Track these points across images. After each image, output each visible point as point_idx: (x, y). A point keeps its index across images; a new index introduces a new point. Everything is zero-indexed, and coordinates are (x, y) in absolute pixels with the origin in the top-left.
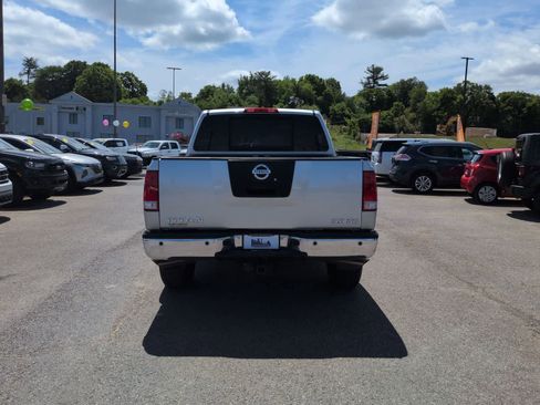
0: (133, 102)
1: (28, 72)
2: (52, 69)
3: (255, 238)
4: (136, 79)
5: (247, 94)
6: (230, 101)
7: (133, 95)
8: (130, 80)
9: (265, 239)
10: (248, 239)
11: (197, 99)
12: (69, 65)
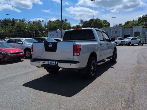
0: (105, 28)
1: (81, 23)
2: (86, 22)
3: (51, 62)
4: (107, 22)
5: (141, 22)
6: (135, 25)
7: (106, 26)
8: (105, 22)
9: (53, 62)
10: (49, 62)
11: (124, 25)
12: (90, 20)
